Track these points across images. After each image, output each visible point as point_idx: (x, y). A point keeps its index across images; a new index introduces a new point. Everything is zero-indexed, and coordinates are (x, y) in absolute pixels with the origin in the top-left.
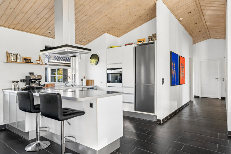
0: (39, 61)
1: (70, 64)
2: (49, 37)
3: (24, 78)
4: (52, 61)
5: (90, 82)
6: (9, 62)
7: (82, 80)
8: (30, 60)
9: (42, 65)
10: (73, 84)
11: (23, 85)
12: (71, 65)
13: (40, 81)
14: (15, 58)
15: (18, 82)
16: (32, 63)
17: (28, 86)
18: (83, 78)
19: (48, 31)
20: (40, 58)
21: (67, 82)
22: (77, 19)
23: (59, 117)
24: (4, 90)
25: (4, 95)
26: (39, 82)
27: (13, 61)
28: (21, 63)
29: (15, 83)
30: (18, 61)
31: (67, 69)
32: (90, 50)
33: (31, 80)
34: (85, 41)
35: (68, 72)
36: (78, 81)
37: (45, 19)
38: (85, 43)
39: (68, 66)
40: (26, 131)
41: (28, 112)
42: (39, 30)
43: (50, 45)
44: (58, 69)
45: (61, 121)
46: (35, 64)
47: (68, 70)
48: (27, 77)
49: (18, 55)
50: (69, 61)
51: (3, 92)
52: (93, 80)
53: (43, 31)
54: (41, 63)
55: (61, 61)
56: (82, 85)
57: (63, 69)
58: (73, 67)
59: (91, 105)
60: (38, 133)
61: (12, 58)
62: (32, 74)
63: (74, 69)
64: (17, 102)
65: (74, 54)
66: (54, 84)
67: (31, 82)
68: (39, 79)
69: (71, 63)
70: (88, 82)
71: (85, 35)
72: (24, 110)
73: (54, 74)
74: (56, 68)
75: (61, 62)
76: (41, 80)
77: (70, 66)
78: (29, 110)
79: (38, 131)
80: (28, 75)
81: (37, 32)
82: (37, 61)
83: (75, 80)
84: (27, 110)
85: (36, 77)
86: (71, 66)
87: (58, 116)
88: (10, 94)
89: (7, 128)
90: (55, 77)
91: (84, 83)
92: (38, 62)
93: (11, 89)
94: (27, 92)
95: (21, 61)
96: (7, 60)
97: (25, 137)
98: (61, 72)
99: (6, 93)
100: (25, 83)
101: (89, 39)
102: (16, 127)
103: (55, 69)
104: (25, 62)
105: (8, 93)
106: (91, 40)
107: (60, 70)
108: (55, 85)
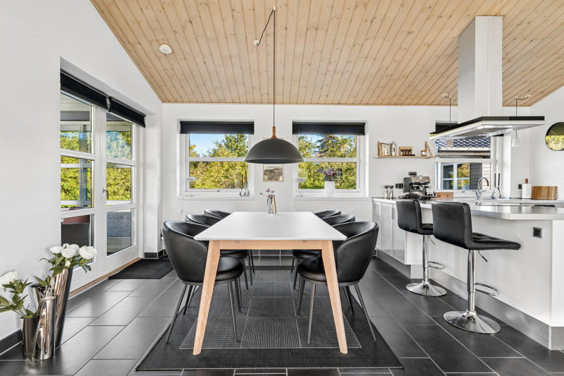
0: (426, 151)
1: (489, 152)
2: (444, 105)
3: (401, 182)
4: (445, 149)
5: (545, 193)
6: (381, 157)
7: (520, 187)
8: (410, 150)
9: (430, 159)
10: (496, 195)
11: (399, 193)
12: (492, 154)
13: (428, 187)
14: (389, 150)
15: (392, 187)
16: (414, 155)
17: (408, 193)
18: (522, 182)
19: (443, 95)
20: (426, 146)
21: (480, 191)
22: (509, 56)
23: (466, 243)
24: (374, 199)
25: (374, 206)
26: (426, 187)
27: (386, 154)
28: (397, 157)
29: (389, 189)
30: (393, 154)
31: (481, 164)
32: (542, 118)
33: (412, 184)
34: (529, 96)
35: (483, 169)
36: (507, 189)
37: (439, 76)
38: (532, 101)
39: (484, 157)
40: (407, 263)
41: (413, 231)
42: (425, 98)
43: (445, 119)
44: (459, 166)
45: (470, 249)
46: (418, 157)
47: (483, 166)
48: (405, 179)
49: (393, 145)
50: (486, 146)
51: (373, 201)
52: (552, 187)
53: (433, 97)
54: (429, 155)
55: (467, 146)
56: (521, 198)
57: (471, 165)
58: (497, 158)
59: (537, 232)
60: (426, 269)
61: (385, 150)
62: (413, 174)
63: (499, 163)
64: (393, 218)
65: (500, 133)
66: (452, 193)
67: (412, 188)
68: (425, 184)
69: (491, 149)
70: (536, 192)
71: (532, 82)
72: (407, 229)
73: (450, 176)
74: (455, 162)
75: (466, 149)
76: (429, 185)
77: (488, 157)
78: (415, 228)
79: (426, 266)
80: (408, 176)
81: (422, 102)
82: (422, 151)
83: (500, 187)
84: (411, 229)
85: (420, 180)
86: (492, 157)
87: (463, 240)
88: (384, 205)
89: (376, 255)
90: (451, 182)
91: (526, 192)
92: (424, 153)
93: (383, 198)
94: (411, 200)
95: (398, 155)
96: (379, 155)
97: (404, 273)
98: (466, 171)
99: (377, 203)
100: (401, 190)
101: (545, 87)
102: (392, 255)
103: (452, 166)
104: (403, 155)
105: (380, 204)
106: (549, 89)
107: (462, 166)
108: (455, 195)
